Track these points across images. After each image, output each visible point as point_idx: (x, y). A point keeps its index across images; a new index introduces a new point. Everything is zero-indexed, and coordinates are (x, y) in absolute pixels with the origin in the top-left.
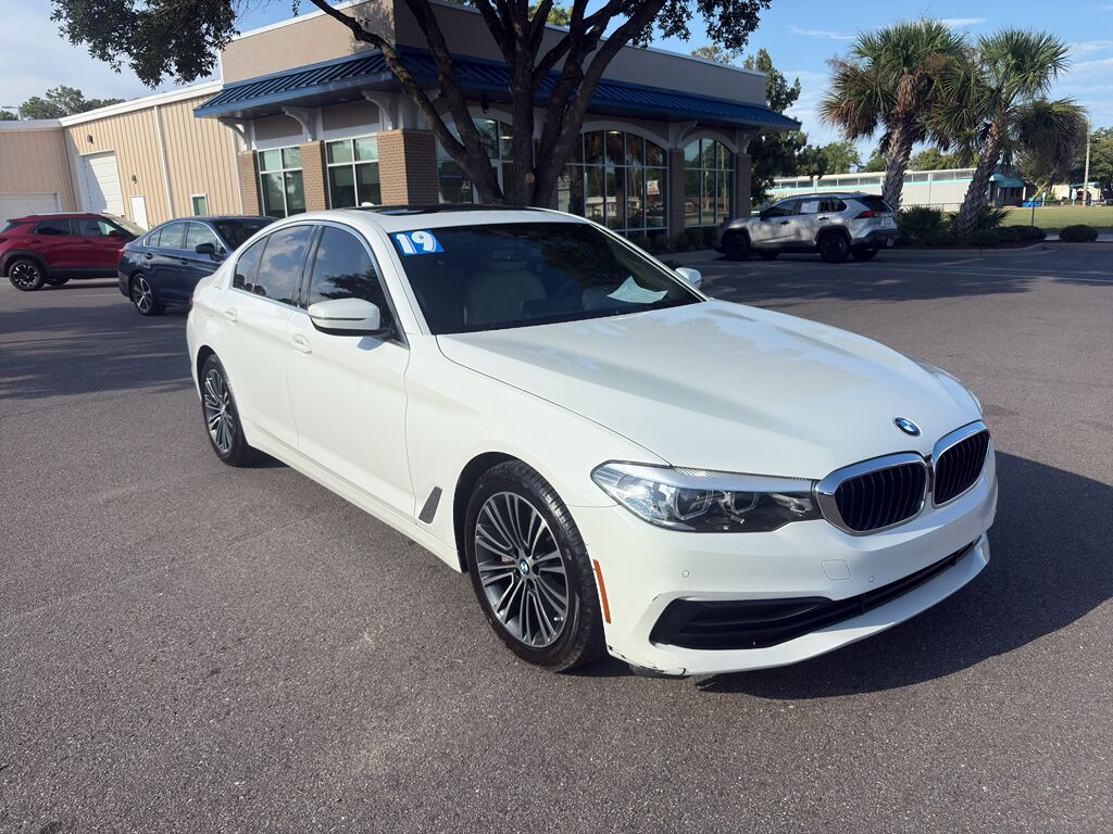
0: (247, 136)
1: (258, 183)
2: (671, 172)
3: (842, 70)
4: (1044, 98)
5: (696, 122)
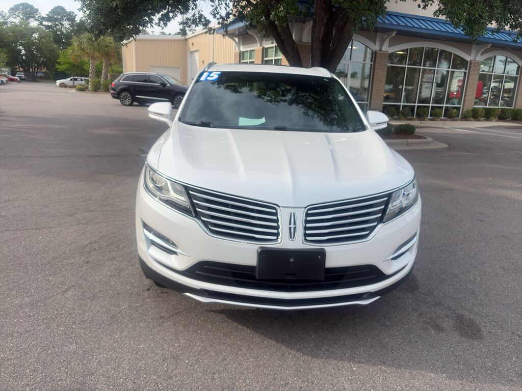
0: (238, 44)
2: (469, 73)
5: (491, 45)
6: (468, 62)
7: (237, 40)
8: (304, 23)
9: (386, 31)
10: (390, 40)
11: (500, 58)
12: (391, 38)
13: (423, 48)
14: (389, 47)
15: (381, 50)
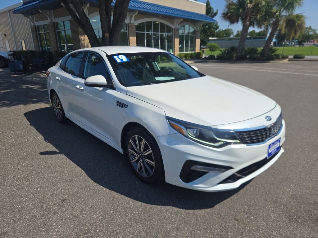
0: (32, 20)
1: (37, 37)
2: (174, 36)
3: (229, 2)
4: (292, 13)
5: (182, 19)
6: (173, 29)
7: (31, 17)
8: (83, 5)
9: (132, 11)
10: (135, 17)
11: (187, 26)
12: (135, 16)
13: (152, 21)
14: (135, 21)
15: (131, 23)
